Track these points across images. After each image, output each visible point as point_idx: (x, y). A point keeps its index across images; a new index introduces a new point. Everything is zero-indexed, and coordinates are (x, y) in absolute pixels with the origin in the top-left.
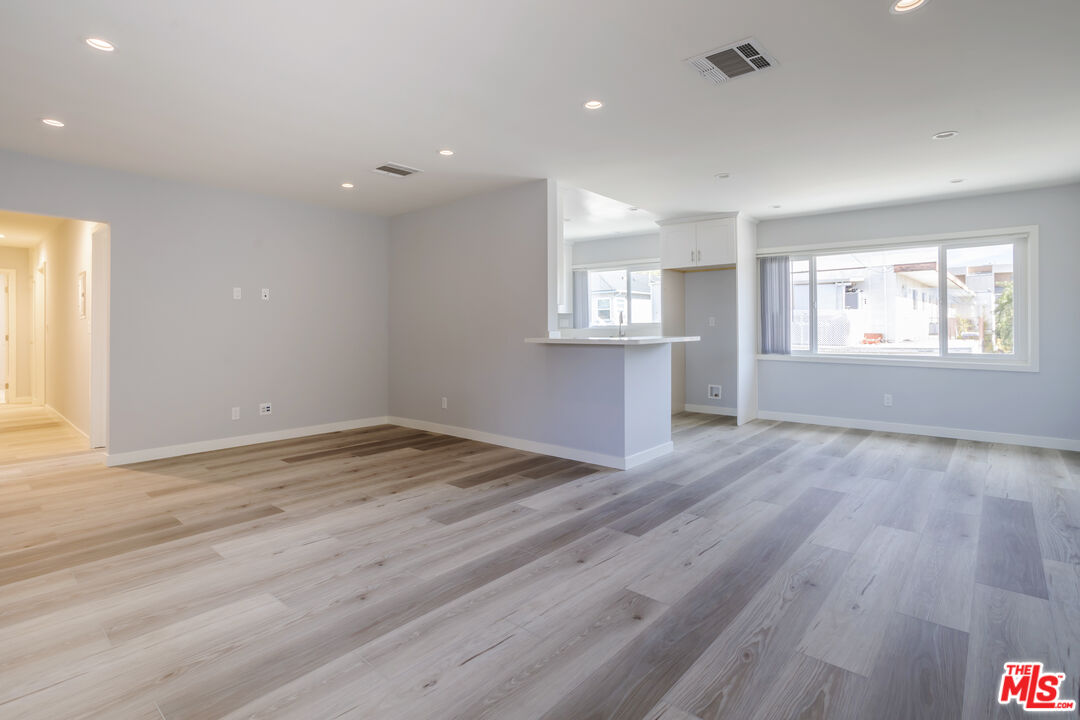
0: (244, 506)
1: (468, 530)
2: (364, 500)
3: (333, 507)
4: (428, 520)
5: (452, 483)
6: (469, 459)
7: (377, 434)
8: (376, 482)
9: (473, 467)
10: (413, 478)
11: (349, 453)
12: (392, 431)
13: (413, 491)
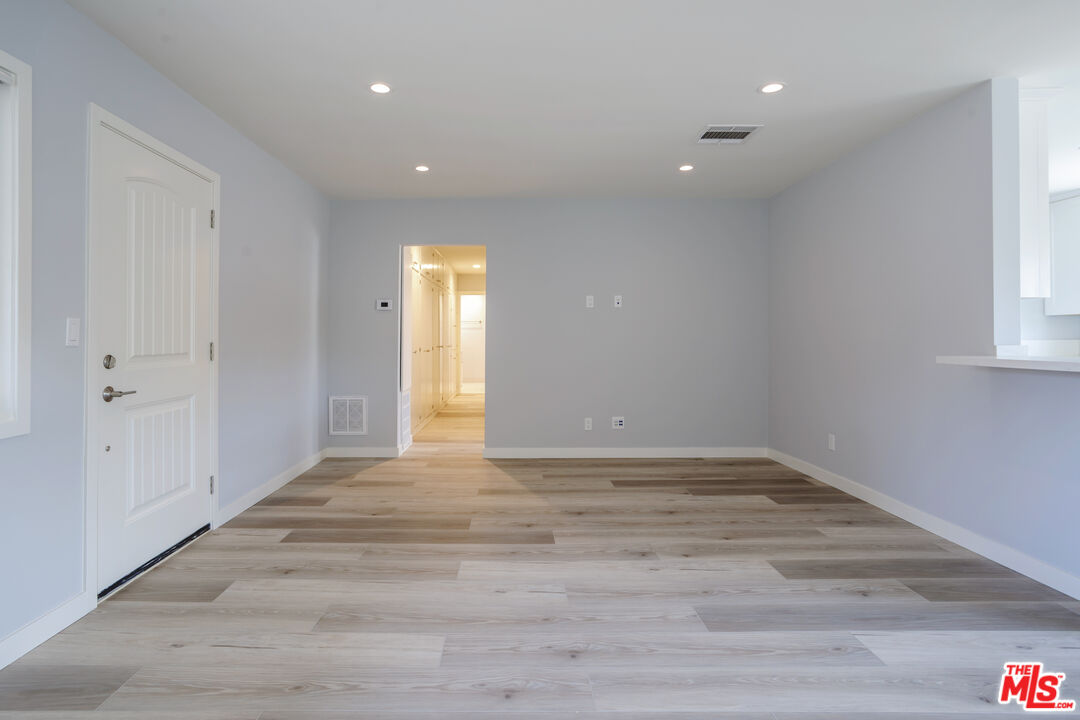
0: (529, 526)
1: (734, 652)
2: (644, 554)
3: (604, 554)
4: (694, 613)
5: (776, 565)
6: (837, 533)
7: (741, 469)
8: (680, 534)
9: (830, 548)
10: (732, 540)
11: (684, 488)
12: (764, 468)
13: (711, 561)
